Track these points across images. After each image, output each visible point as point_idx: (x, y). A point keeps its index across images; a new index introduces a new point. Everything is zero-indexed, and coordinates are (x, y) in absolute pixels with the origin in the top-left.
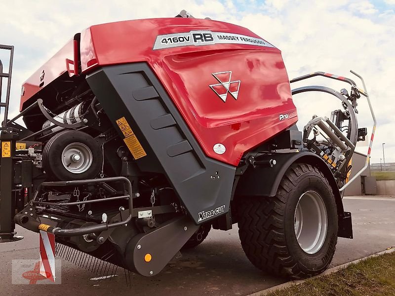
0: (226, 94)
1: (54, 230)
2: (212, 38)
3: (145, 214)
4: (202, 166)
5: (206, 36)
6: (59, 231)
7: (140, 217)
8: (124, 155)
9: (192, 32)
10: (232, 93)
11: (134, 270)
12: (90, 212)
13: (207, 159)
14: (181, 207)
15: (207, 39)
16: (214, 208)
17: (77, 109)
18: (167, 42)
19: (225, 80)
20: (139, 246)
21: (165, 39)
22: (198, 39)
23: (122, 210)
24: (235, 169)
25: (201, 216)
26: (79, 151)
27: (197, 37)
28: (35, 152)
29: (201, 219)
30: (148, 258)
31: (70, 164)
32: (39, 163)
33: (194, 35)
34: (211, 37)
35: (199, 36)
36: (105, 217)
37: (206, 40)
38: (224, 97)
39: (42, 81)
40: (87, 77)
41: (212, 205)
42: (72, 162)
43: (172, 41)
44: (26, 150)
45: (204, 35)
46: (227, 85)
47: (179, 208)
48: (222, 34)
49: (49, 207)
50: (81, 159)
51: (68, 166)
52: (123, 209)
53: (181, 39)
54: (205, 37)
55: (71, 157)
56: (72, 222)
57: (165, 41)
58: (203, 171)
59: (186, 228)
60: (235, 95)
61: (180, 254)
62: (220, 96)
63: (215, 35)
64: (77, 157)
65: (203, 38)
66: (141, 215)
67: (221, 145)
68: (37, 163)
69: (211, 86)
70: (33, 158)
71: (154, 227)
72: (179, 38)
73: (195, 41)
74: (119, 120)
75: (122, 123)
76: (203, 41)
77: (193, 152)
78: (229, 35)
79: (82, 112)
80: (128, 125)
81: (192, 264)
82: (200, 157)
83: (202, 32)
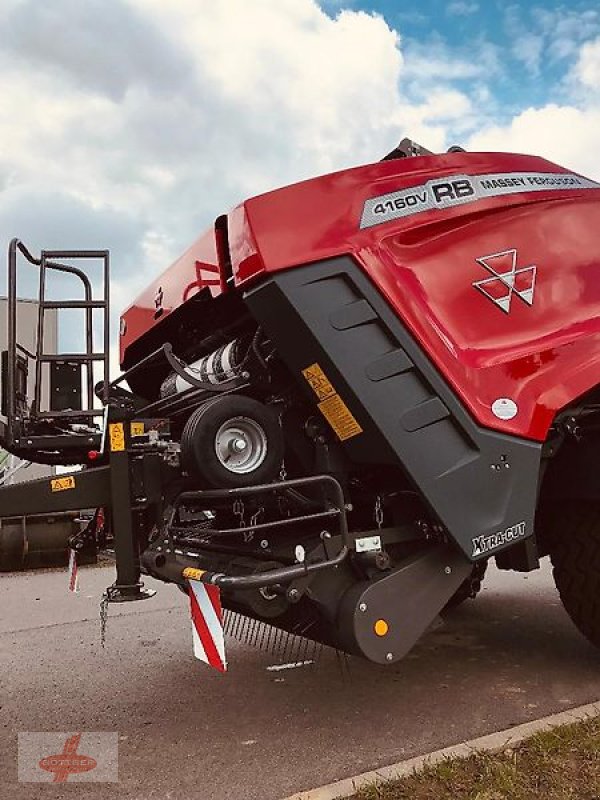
0: (509, 297)
1: (214, 579)
2: (471, 189)
3: (368, 544)
4: (471, 445)
5: (459, 186)
6: (223, 580)
7: (359, 550)
8: (318, 433)
9: (431, 184)
10: (520, 293)
11: (358, 652)
12: (264, 543)
13: (481, 431)
14: (435, 527)
15: (461, 191)
16: (503, 528)
17: (226, 353)
18: (383, 211)
19: (504, 268)
20: (363, 606)
21: (381, 205)
22: (444, 194)
23: (327, 538)
24: (540, 446)
25: (478, 546)
26: (241, 432)
27: (440, 191)
28: (160, 438)
29: (478, 552)
30: (381, 628)
31: (229, 456)
32: (173, 458)
33: (435, 188)
34: (468, 187)
35: (445, 190)
36: (300, 552)
37: (459, 195)
38: (504, 303)
39: (160, 308)
40: (245, 296)
41: (497, 522)
42: (232, 452)
43: (395, 207)
44: (145, 435)
45: (454, 184)
46: (508, 278)
47: (431, 531)
48: (491, 178)
49: (182, 536)
50: (246, 446)
51: (226, 461)
52: (328, 535)
53: (411, 201)
54: (457, 189)
55: (230, 444)
56: (234, 562)
57: (380, 209)
58: (476, 456)
59: (448, 570)
60: (527, 295)
61: (441, 620)
62: (497, 301)
63: (476, 181)
64: (241, 444)
65: (453, 192)
66: (362, 546)
67: (506, 400)
68: (169, 459)
69: (477, 284)
70: (162, 450)
71: (387, 570)
72: (407, 199)
73: (439, 200)
74: (308, 370)
75: (314, 374)
76: (453, 197)
77: (451, 419)
78: (503, 176)
79: (236, 360)
80: (324, 377)
81: (458, 639)
82: (466, 429)
83: (450, 181)
